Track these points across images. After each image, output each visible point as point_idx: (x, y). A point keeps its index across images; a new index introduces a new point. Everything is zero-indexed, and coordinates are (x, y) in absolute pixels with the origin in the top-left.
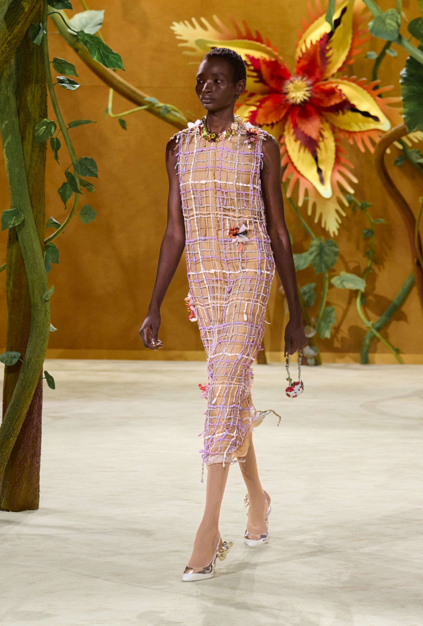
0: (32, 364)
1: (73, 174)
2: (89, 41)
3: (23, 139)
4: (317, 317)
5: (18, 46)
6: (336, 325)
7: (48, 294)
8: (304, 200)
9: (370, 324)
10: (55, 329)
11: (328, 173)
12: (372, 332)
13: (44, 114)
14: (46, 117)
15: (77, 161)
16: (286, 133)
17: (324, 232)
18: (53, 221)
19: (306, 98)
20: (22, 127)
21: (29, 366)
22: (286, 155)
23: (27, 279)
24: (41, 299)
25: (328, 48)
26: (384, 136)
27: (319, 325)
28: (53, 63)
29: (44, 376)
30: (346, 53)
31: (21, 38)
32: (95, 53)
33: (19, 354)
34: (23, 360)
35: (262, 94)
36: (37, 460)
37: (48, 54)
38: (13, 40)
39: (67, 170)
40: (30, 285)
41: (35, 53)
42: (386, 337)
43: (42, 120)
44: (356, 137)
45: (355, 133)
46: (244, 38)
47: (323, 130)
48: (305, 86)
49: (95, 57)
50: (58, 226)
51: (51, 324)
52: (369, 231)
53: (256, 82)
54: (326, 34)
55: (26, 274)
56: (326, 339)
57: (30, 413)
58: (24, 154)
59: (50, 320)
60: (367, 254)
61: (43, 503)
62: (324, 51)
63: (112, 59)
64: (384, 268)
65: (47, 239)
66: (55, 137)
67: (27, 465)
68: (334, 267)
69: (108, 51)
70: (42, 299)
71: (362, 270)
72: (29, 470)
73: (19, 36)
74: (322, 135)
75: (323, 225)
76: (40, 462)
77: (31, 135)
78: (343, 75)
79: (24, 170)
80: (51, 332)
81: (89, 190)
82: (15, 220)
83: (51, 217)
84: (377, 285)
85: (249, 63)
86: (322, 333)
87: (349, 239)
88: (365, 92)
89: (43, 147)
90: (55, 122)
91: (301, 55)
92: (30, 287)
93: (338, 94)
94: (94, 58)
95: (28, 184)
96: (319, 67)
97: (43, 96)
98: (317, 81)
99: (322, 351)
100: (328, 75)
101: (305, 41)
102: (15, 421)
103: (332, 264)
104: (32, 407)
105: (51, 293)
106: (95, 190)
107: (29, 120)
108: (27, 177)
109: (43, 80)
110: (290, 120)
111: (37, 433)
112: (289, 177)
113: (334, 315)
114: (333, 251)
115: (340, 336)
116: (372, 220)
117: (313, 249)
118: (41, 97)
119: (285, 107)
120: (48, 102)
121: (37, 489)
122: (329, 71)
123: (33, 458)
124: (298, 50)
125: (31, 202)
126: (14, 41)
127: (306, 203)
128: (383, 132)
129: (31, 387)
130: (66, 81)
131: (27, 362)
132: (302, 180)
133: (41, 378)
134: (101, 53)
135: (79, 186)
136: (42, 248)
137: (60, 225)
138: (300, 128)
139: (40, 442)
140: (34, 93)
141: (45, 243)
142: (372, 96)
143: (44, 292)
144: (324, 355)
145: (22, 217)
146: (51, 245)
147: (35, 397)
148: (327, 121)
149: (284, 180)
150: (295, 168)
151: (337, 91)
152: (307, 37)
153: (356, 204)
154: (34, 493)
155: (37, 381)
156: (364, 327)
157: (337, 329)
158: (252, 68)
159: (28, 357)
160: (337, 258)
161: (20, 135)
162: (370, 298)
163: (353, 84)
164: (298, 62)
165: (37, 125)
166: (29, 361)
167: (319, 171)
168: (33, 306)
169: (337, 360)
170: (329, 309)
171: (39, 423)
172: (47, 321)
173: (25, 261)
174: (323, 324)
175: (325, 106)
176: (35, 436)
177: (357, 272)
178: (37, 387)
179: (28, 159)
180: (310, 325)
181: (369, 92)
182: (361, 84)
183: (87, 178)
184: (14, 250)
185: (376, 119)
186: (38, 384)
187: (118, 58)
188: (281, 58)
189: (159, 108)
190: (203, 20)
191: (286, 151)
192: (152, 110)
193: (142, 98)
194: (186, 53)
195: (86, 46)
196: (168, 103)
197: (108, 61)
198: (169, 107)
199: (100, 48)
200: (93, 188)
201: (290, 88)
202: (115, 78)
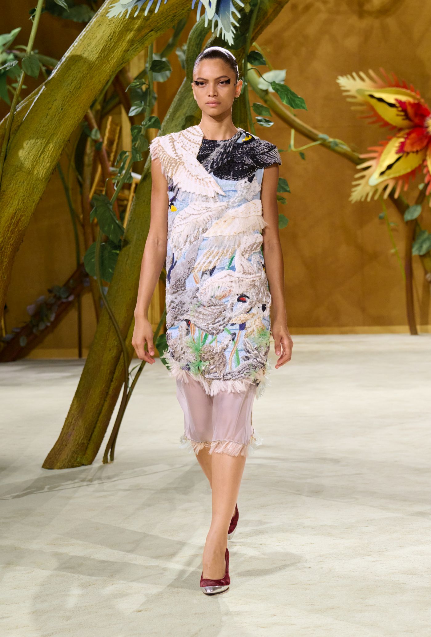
2: (280, 89)
16: (428, 157)
22: (428, 174)
28: (253, 107)
32: (284, 99)
35: (408, 128)
37: (249, 101)
46: (393, 86)
49: (285, 102)
53: (403, 119)
63: (297, 102)
69: (295, 97)
81: (283, 203)
85: (398, 105)
94: (283, 102)
106: (286, 203)
109: (245, 121)
110: (430, 147)
119: (426, 138)
130: (263, 120)
134: (289, 97)
149: (427, 193)
158: (400, 109)
183: (281, 194)
187: (302, 101)
188: (422, 101)
189: (330, 142)
190: (362, 74)
191: (428, 172)
192: (324, 144)
193: (316, 135)
194: (349, 100)
195: (277, 93)
196: (337, 139)
197: (294, 104)
198: (337, 142)
199: (288, 94)
200: (286, 201)
201: (430, 123)
202: (295, 122)
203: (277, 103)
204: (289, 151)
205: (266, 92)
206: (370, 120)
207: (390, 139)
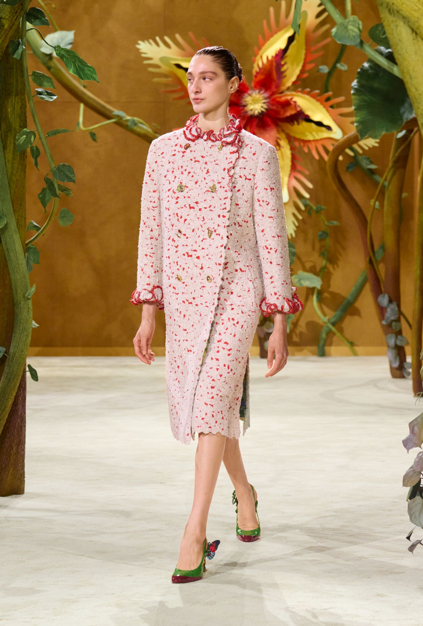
0: (16, 359)
1: (52, 180)
2: (65, 55)
3: (5, 148)
6: (295, 321)
7: (30, 293)
9: (326, 319)
10: (37, 325)
11: (285, 179)
12: (328, 327)
13: (24, 125)
14: (26, 127)
15: (55, 168)
18: (34, 224)
19: (263, 110)
20: (3, 137)
21: (14, 360)
23: (10, 279)
24: (24, 297)
25: (283, 63)
26: (336, 144)
28: (32, 77)
29: (27, 369)
30: (300, 68)
31: (1, 54)
32: (71, 67)
33: (4, 349)
34: (8, 355)
36: (22, 448)
37: (27, 68)
39: (46, 176)
40: (13, 284)
41: (15, 66)
42: (341, 331)
43: (22, 130)
44: (310, 146)
45: (309, 141)
47: (280, 139)
48: (262, 98)
49: (71, 70)
50: (38, 229)
51: (33, 321)
52: (324, 232)
54: (281, 50)
55: (9, 273)
57: (15, 404)
58: (5, 162)
59: (32, 317)
60: (322, 254)
61: (28, 488)
62: (279, 66)
63: (87, 72)
64: (338, 267)
65: (28, 241)
66: (34, 146)
67: (13, 453)
69: (83, 64)
70: (25, 298)
71: (318, 269)
72: (15, 457)
74: (279, 144)
76: (25, 449)
77: (12, 145)
78: (298, 88)
79: (6, 177)
80: (33, 329)
81: (67, 195)
83: (32, 221)
84: (332, 282)
87: (305, 241)
88: (318, 104)
89: (23, 154)
90: (35, 132)
92: (14, 286)
93: (293, 106)
95: (10, 190)
96: (274, 81)
97: (22, 107)
98: (273, 93)
100: (283, 88)
101: (261, 57)
104: (17, 398)
105: (32, 291)
106: (72, 195)
107: (10, 130)
108: (9, 183)
109: (23, 93)
111: (22, 423)
115: (298, 331)
116: (326, 223)
119: (244, 118)
120: (27, 113)
121: (22, 475)
122: (284, 85)
124: (255, 65)
125: (13, 207)
128: (336, 140)
129: (16, 380)
130: (44, 92)
131: (11, 357)
133: (24, 372)
134: (76, 66)
135: (58, 192)
136: (24, 250)
137: (40, 228)
139: (25, 431)
140: (14, 105)
141: (27, 244)
142: (325, 107)
143: (27, 291)
145: (5, 221)
146: (32, 246)
147: (20, 389)
148: (283, 131)
151: (292, 103)
152: (263, 53)
153: (311, 208)
154: (20, 479)
155: (21, 374)
156: (320, 322)
157: (296, 325)
159: (12, 351)
160: (295, 258)
161: (1, 144)
162: (326, 295)
163: (307, 96)
164: (256, 76)
165: (18, 134)
166: (14, 355)
168: (16, 304)
169: (296, 353)
171: (23, 413)
172: (29, 318)
173: (8, 262)
175: (281, 117)
176: (20, 425)
177: (313, 270)
178: (21, 380)
179: (9, 166)
180: (270, 320)
181: (322, 104)
182: (313, 96)
183: (65, 183)
185: (329, 128)
186: (22, 377)
187: (93, 70)
189: (127, 121)
190: (167, 39)
192: (120, 123)
193: (111, 111)
194: (151, 69)
195: (63, 60)
196: (135, 116)
197: (83, 74)
198: (136, 120)
199: (76, 61)
200: (71, 193)
201: (248, 101)
202: (85, 94)
203: (63, 70)
204: (78, 131)
205: (50, 56)
206: (176, 95)
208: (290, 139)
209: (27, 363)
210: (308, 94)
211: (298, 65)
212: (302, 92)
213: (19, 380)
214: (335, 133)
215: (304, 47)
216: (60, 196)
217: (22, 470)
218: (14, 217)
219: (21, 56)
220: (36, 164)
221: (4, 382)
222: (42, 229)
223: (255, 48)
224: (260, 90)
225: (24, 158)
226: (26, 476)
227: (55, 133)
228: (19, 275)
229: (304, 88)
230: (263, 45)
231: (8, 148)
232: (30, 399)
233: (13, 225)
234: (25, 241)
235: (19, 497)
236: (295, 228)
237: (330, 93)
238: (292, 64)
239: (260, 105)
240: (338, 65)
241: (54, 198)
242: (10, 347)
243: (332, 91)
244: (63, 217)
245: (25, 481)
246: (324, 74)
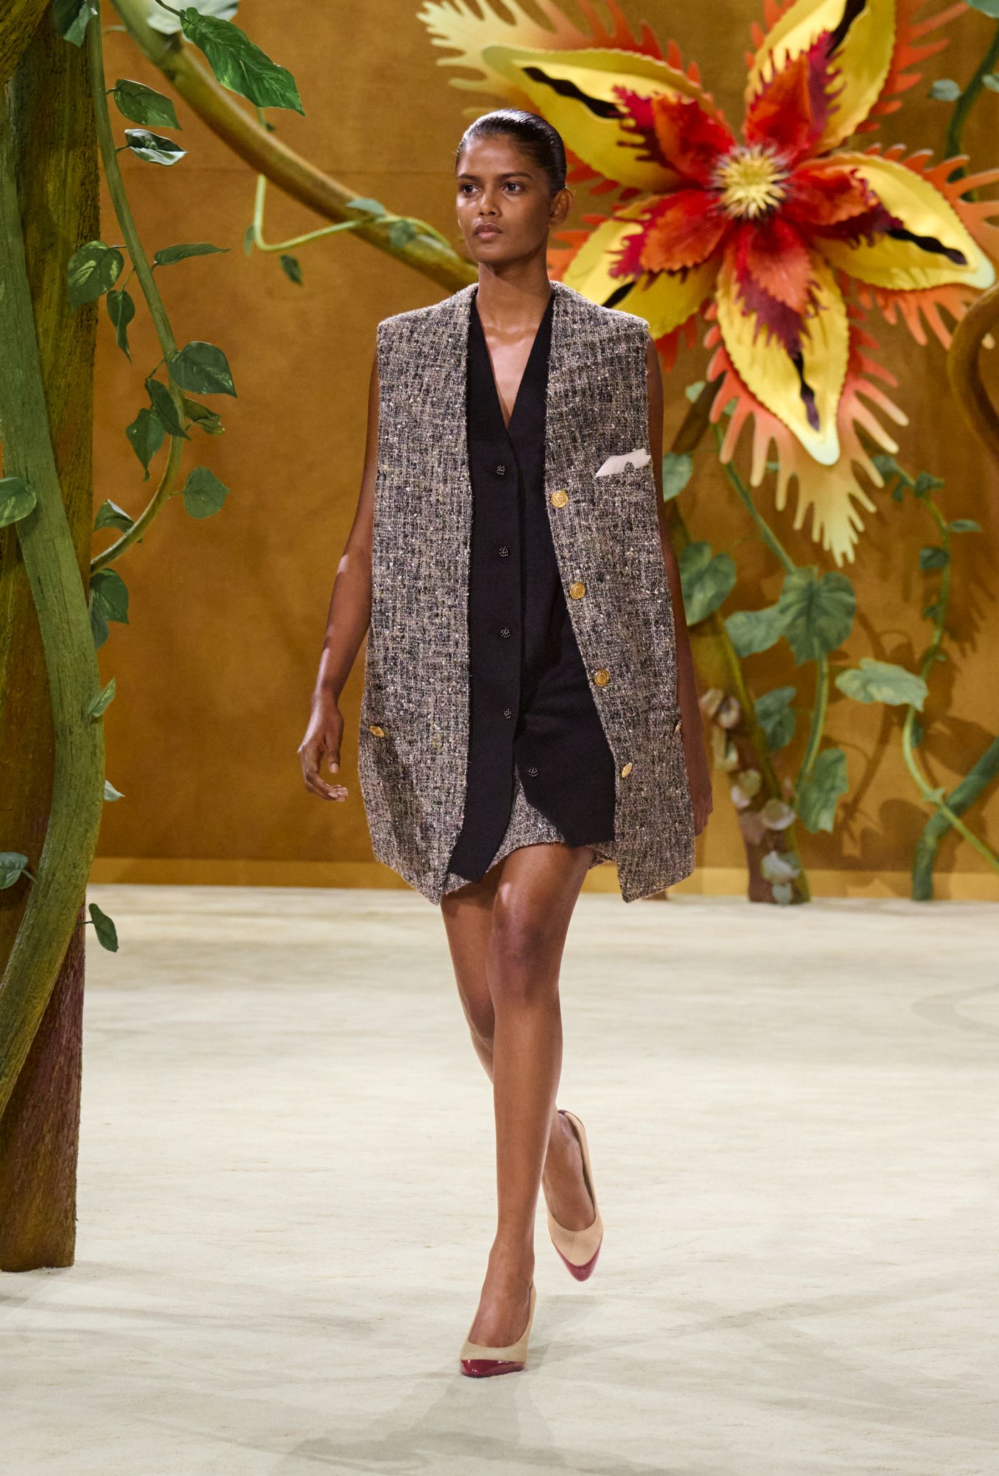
0: (57, 887)
1: (167, 385)
2: (211, 36)
3: (35, 294)
4: (799, 776)
5: (23, 47)
6: (849, 799)
7: (99, 703)
8: (767, 469)
9: (937, 796)
10: (119, 794)
11: (828, 400)
12: (942, 817)
13: (91, 230)
14: (97, 238)
15: (176, 353)
16: (719, 294)
17: (821, 555)
18: (113, 511)
19: (771, 201)
20: (32, 262)
21: (50, 892)
22: (719, 350)
23: (44, 663)
24: (82, 714)
25: (830, 70)
26: (975, 301)
27: (804, 798)
28: (116, 95)
29: (88, 917)
30: (879, 84)
31: (30, 29)
32: (226, 69)
33: (25, 860)
34: (34, 875)
35: (656, 190)
36: (71, 1138)
37: (102, 71)
38: (11, 34)
39: (150, 377)
40: (53, 677)
41: (67, 66)
42: (979, 829)
43: (87, 245)
44: (902, 305)
45: (901, 292)
46: (610, 45)
47: (818, 287)
48: (770, 169)
49: (226, 79)
50: (124, 523)
51: (107, 782)
52: (937, 551)
53: (640, 159)
54: (825, 32)
55: (42, 648)
56: (823, 832)
57: (52, 1013)
58: (37, 335)
59: (104, 771)
60: (929, 613)
61: (84, 1247)
62: (820, 79)
63: (270, 84)
64: (974, 648)
65: (97, 558)
66: (120, 290)
67: (43, 1150)
68: (844, 646)
69: (260, 64)
70: (86, 716)
71: (918, 653)
72: (48, 1162)
73: (26, 21)
74: (814, 301)
75: (816, 537)
76: (78, 1142)
77: (57, 284)
78: (872, 142)
79: (38, 376)
80: (107, 804)
81: (209, 430)
82: (14, 507)
83: (109, 501)
84: (957, 693)
85: (624, 110)
86: (813, 819)
87: (884, 575)
88: (928, 186)
89: (87, 313)
90: (121, 251)
91: (759, 89)
92: (53, 685)
93: (857, 193)
94: (224, 80)
95: (48, 413)
96: (807, 121)
97: (87, 181)
98: (803, 156)
99: (810, 866)
100: (831, 141)
101: (771, 53)
102: (11, 1035)
103: (840, 638)
104: (56, 997)
105: (106, 699)
106: (223, 429)
107: (52, 245)
108: (46, 393)
109: (89, 141)
110: (729, 257)
111: (69, 1066)
112: (727, 410)
113: (842, 770)
114: (844, 605)
115: (857, 827)
116: (944, 524)
117: (790, 598)
118: (83, 184)
119: (717, 226)
120: (100, 197)
121: (69, 1214)
122: (834, 132)
123: (58, 1132)
124: (753, 76)
125: (56, 461)
126: (13, 37)
127: (770, 479)
128: (977, 291)
129: (54, 944)
130: (150, 140)
131: (44, 881)
132: (761, 419)
133: (80, 923)
134: (240, 67)
135: (183, 421)
136: (84, 582)
137: (131, 523)
138: (757, 281)
139: (79, 1089)
140: (63, 173)
141: (93, 568)
142: (946, 197)
143: (90, 697)
144: (817, 877)
145: (33, 499)
146: (106, 573)
147: (66, 971)
148: (827, 263)
149: (713, 416)
150: (744, 385)
151: (854, 183)
152: (776, 41)
153: (903, 481)
154: (62, 1224)
155: (71, 931)
156: (922, 804)
157: (850, 809)
158: (631, 122)
159: (46, 866)
160: (852, 622)
161: (27, 283)
162: (939, 727)
163: (897, 166)
164: (753, 108)
165: (74, 257)
166: (50, 878)
167: (807, 393)
168: (60, 734)
169: (851, 889)
170: (830, 755)
171: (74, 1039)
172: (97, 772)
173: (40, 616)
174: (814, 795)
175: (824, 223)
176: (66, 1073)
177: (904, 659)
178: (70, 946)
179: (47, 345)
180: (780, 796)
181: (938, 188)
182: (916, 167)
183: (203, 398)
184: (12, 586)
185: (957, 257)
186: (72, 939)
187: (287, 79)
188: (707, 97)
189: (388, 226)
191: (721, 342)
192: (368, 233)
193: (343, 199)
194: (458, 83)
195: (203, 48)
196: (411, 215)
197: (259, 89)
198: (412, 225)
199: (239, 54)
200: (219, 424)
201: (731, 176)
202: (271, 149)
203: (208, 79)
204: (247, 250)
205: (170, 40)
207: (595, 224)
208: (847, 286)
209: (89, 901)
210: (900, 158)
211: (872, 78)
212: (884, 153)
213: (66, 946)
214: (975, 271)
215: (893, 27)
216: (188, 433)
217: (69, 1200)
218: (58, 490)
219: (86, 37)
220: (123, 342)
221: (22, 951)
222: (136, 525)
223: (755, 28)
224: (766, 146)
225: (90, 325)
226: (78, 1216)
227: (179, 254)
228: (70, 653)
229: (889, 141)
230: (777, 19)
231: (45, 297)
232: (93, 1002)
233: (56, 513)
234: (88, 558)
235: (59, 1273)
236: (855, 539)
237: (964, 158)
238: (858, 74)
239: (764, 188)
240: (988, 80)
241: (171, 436)
242: (41, 852)
243: (968, 153)
244: (198, 492)
245: (77, 1231)
246: (947, 103)
